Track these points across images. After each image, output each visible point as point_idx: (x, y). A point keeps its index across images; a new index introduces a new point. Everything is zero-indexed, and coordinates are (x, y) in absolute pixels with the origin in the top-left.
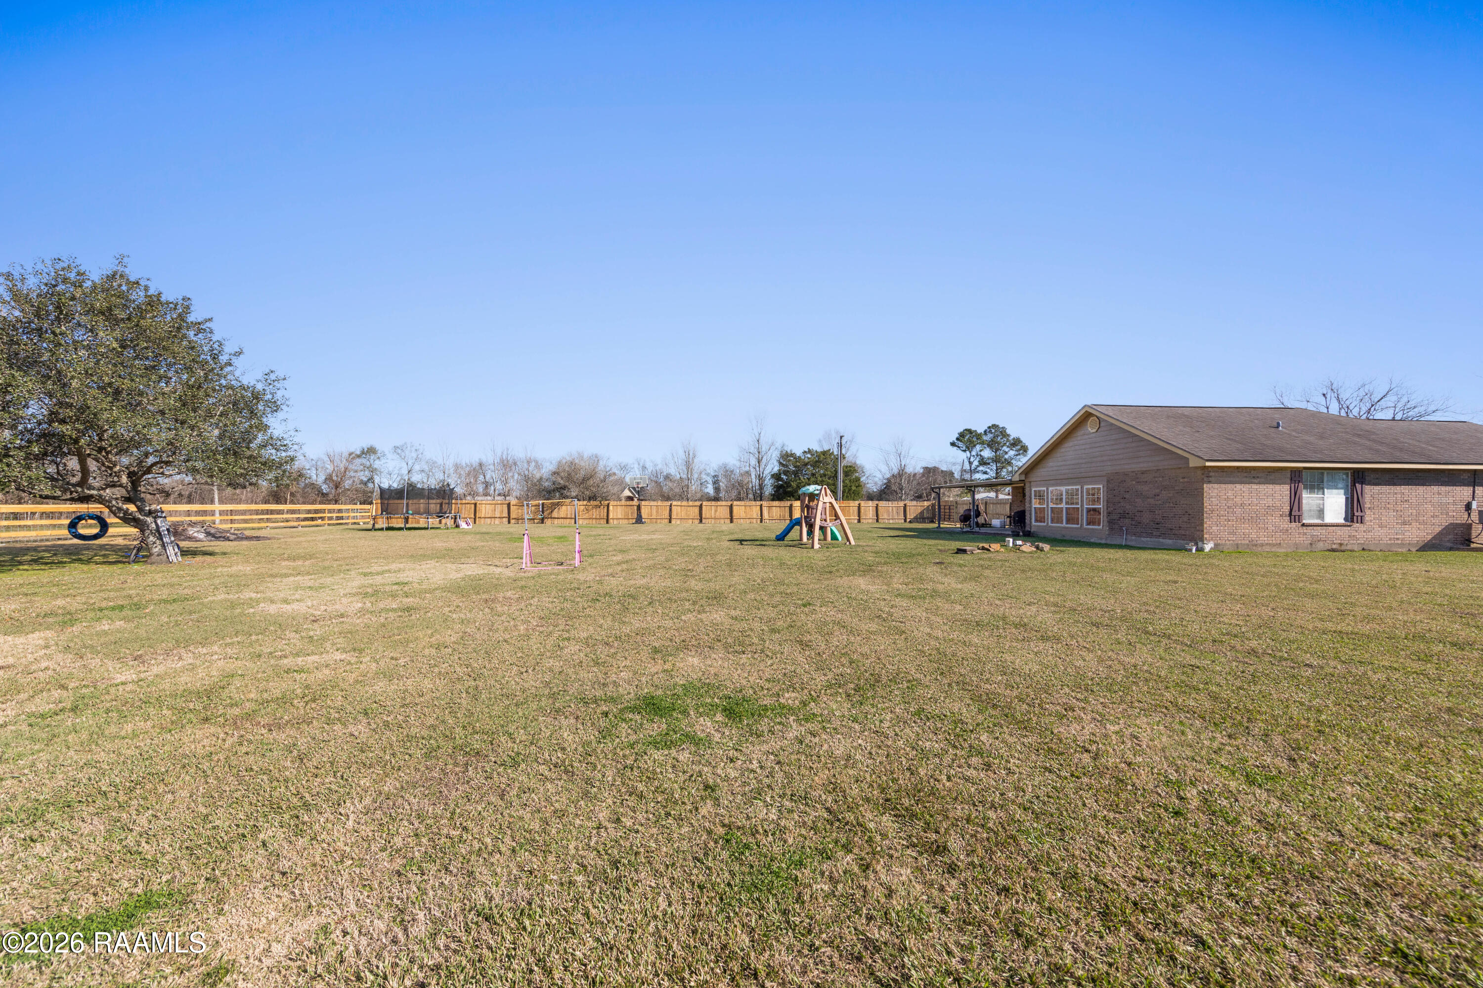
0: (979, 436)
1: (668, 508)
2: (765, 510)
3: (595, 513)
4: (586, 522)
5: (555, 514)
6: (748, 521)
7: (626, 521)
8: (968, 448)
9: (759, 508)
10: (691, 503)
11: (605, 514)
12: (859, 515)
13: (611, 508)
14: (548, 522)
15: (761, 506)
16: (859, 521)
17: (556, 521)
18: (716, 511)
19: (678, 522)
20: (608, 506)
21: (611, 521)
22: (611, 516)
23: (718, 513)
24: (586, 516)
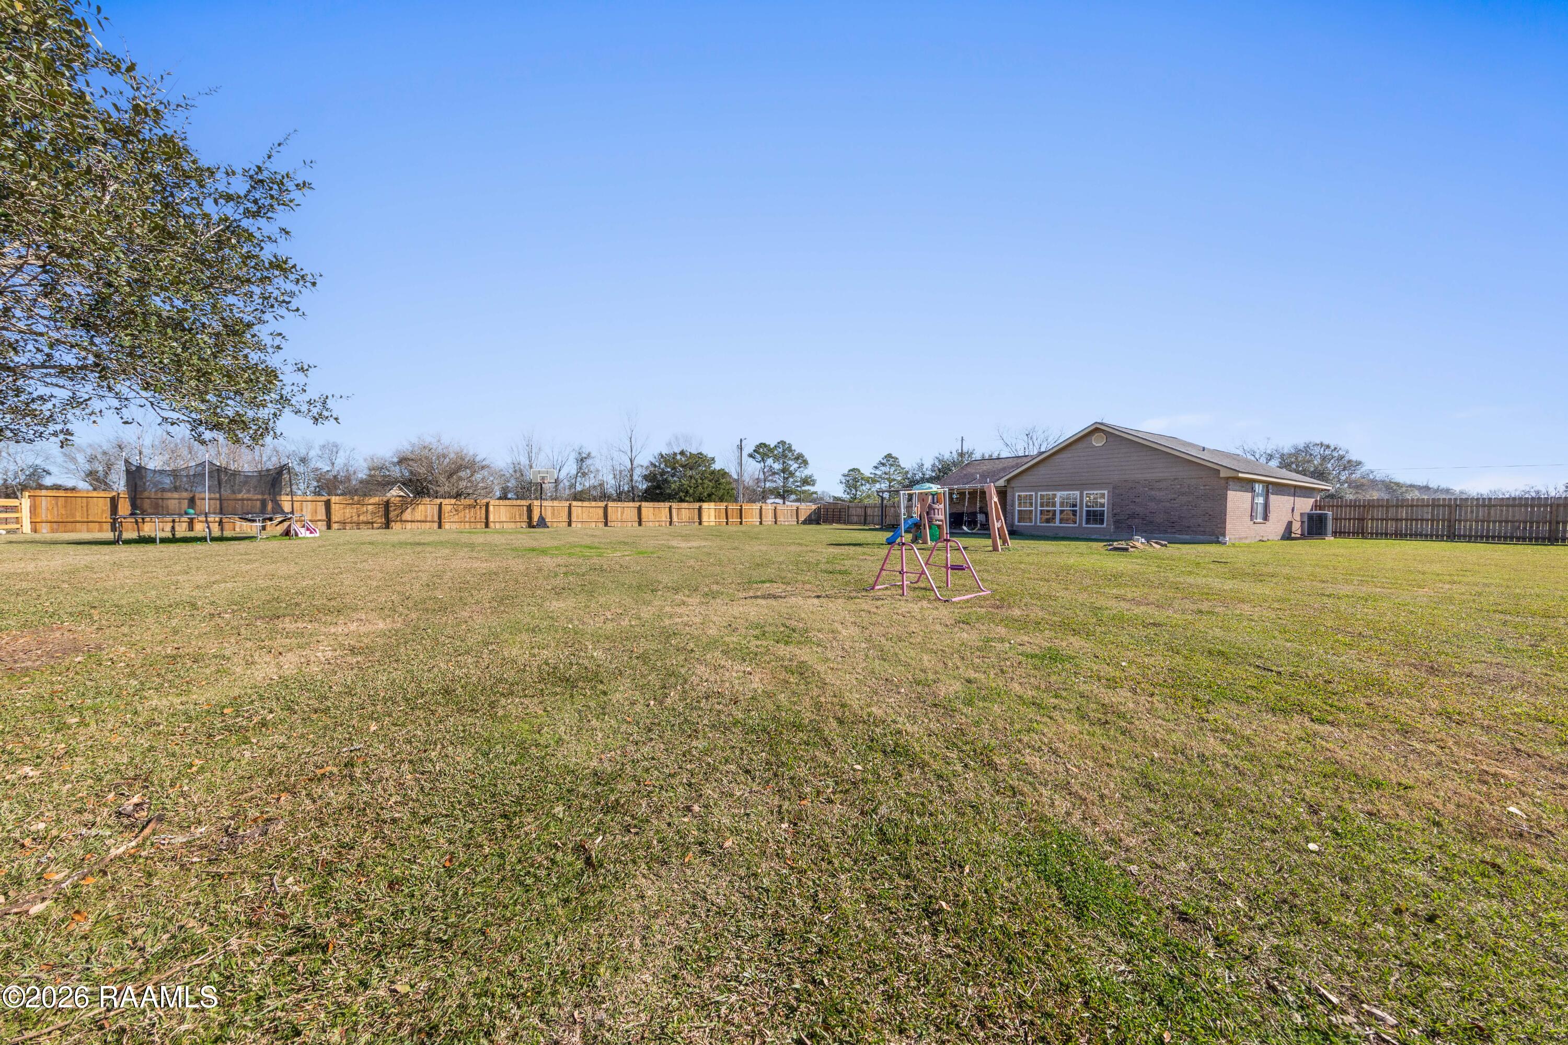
0: (771, 450)
1: (567, 509)
2: (674, 512)
3: (468, 515)
4: (454, 526)
5: (407, 515)
6: (657, 524)
7: (512, 525)
8: (763, 459)
9: (667, 510)
10: (593, 504)
11: (484, 516)
12: (761, 518)
13: (491, 508)
14: (396, 526)
15: (670, 508)
16: (761, 523)
17: (409, 526)
18: (622, 513)
19: (579, 525)
20: (487, 505)
21: (492, 525)
22: (491, 518)
23: (624, 516)
24: (456, 518)
